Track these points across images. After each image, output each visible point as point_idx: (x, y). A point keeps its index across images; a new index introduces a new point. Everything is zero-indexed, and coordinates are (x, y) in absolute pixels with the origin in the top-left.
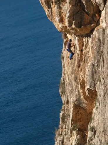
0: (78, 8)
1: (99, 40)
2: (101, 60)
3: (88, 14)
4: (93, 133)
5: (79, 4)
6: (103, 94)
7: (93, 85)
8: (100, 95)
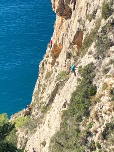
0: (62, 6)
1: (68, 24)
2: (67, 34)
3: (66, 10)
4: (57, 64)
5: (63, 5)
6: (64, 50)
7: (62, 43)
8: (63, 50)
